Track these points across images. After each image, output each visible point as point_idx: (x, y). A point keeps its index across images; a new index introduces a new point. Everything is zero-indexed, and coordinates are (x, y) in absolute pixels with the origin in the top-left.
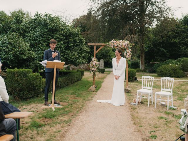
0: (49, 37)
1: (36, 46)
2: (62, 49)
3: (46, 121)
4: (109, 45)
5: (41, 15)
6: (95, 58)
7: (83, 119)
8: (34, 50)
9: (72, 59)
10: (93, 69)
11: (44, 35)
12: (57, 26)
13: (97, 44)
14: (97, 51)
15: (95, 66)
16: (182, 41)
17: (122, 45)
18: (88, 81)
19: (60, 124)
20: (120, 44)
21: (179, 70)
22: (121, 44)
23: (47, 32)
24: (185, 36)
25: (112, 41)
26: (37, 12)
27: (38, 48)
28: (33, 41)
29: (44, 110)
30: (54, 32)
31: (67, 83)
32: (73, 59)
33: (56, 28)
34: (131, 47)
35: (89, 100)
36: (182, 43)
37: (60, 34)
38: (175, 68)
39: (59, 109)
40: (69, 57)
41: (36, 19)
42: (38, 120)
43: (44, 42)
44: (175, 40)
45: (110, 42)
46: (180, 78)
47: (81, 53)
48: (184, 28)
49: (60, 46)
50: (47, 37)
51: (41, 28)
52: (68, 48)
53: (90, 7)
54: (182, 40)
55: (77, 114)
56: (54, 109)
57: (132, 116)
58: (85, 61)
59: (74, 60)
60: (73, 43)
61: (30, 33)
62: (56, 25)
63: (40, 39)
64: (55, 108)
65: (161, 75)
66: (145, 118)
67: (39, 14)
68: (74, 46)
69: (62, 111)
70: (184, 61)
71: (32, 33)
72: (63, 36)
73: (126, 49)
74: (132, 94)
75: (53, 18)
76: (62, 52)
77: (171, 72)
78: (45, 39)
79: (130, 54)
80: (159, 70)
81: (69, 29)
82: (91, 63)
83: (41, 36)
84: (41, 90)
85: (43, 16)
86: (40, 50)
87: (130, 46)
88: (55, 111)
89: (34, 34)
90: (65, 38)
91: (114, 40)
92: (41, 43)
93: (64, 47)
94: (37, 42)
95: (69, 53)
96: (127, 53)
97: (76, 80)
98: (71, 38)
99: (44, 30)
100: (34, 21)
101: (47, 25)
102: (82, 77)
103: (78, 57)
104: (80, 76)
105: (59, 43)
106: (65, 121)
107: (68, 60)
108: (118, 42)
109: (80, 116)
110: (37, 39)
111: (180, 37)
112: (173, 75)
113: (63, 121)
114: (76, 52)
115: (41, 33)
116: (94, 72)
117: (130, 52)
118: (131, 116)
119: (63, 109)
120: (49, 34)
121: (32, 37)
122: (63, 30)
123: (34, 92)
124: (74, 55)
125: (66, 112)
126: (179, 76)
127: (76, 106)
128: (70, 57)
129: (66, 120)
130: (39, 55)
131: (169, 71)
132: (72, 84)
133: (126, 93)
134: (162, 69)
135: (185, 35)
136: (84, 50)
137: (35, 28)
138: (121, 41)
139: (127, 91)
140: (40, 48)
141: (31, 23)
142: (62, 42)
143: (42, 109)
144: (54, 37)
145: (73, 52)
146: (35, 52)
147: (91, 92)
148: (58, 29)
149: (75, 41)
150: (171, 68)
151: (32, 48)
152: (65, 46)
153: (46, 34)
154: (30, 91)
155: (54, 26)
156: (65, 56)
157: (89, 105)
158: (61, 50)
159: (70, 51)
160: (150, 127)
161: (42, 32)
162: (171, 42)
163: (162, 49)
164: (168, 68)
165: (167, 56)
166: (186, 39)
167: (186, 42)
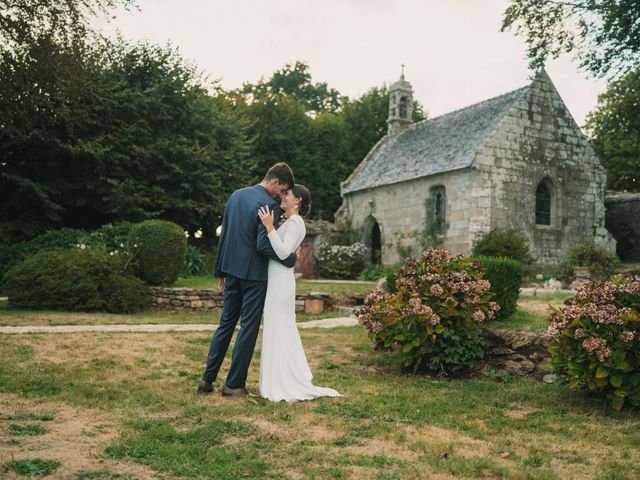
16: (120, 156)
21: (123, 275)
24: (132, 134)
36: (117, 162)
38: (106, 267)
44: (89, 143)
46: (127, 312)
48: (129, 99)
54: (117, 149)
65: (30, 304)
70: (144, 233)
77: (88, 283)
80: (18, 274)
111: (109, 136)
112: (98, 301)
126: (124, 304)
131: (76, 282)
134: (38, 272)
135: (134, 130)
150: (85, 266)
162: (69, 150)
163: (27, 182)
164: (69, 264)
165: (51, 217)
166: (134, 146)
167: (133, 158)
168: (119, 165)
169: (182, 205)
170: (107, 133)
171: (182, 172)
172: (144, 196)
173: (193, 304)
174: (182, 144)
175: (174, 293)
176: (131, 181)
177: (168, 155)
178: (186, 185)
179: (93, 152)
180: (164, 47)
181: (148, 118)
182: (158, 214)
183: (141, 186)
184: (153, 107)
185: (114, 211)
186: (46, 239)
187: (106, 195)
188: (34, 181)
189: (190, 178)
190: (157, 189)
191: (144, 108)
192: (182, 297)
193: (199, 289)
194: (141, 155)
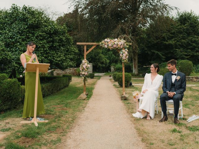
0: (29, 35)
1: (13, 45)
2: (46, 50)
3: (26, 141)
4: (102, 44)
5: (19, 8)
6: (86, 60)
7: (76, 137)
8: (10, 51)
9: (57, 62)
10: (83, 73)
11: (22, 32)
12: (39, 22)
13: (87, 43)
14: (88, 52)
15: (86, 70)
16: (179, 43)
17: (117, 45)
18: (76, 88)
19: (46, 146)
20: (114, 43)
22: (116, 43)
23: (27, 28)
24: (182, 37)
25: (106, 40)
26: (14, 5)
27: (15, 48)
28: (8, 39)
29: (23, 126)
30: (35, 29)
31: (52, 90)
32: (59, 61)
33: (37, 23)
34: (128, 46)
35: (80, 111)
37: (43, 32)
39: (43, 124)
40: (54, 59)
41: (12, 13)
42: (16, 141)
43: (23, 40)
44: (171, 41)
45: (103, 42)
47: (69, 54)
48: (181, 28)
49: (43, 45)
50: (26, 35)
51: (19, 23)
52: (52, 48)
53: (76, 3)
54: (178, 41)
55: (68, 130)
56: (37, 125)
57: (137, 129)
58: (73, 64)
59: (60, 63)
60: (58, 42)
61: (5, 29)
62: (37, 20)
63: (18, 38)
64: (39, 123)
66: (154, 133)
67: (17, 7)
68: (60, 46)
69: (47, 127)
71: (7, 30)
72: (47, 34)
73: (122, 49)
74: (130, 102)
75: (34, 11)
76: (46, 53)
78: (24, 37)
79: (127, 55)
81: (54, 26)
82: (81, 66)
83: (20, 33)
84: (20, 100)
85: (21, 9)
86: (18, 50)
87: (126, 46)
88: (38, 128)
89: (10, 31)
90: (48, 35)
91: (108, 39)
92: (19, 42)
93: (48, 48)
94: (14, 40)
95: (54, 54)
96: (124, 54)
97: (62, 87)
98: (56, 37)
99: (23, 26)
100: (10, 16)
101: (26, 20)
102: (69, 83)
103: (64, 58)
104: (66, 82)
105: (42, 43)
106: (52, 141)
107: (53, 63)
108: (113, 41)
109: (72, 133)
110: (14, 37)
111: (176, 38)
113: (50, 141)
114: (62, 53)
115: (19, 30)
116: (84, 77)
117: (126, 53)
118: (135, 129)
119: (49, 124)
120: (29, 32)
121: (8, 35)
122: (46, 26)
123: (10, 103)
124: (60, 57)
125: (53, 127)
127: (64, 119)
128: (56, 59)
129: (54, 139)
130: (17, 57)
132: (58, 91)
133: (124, 101)
136: (72, 51)
137: (12, 24)
138: (116, 39)
139: (124, 99)
140: (17, 48)
141: (6, 17)
142: (45, 41)
143: (21, 125)
144: (35, 35)
145: (59, 53)
146: (12, 52)
147: (82, 101)
148: (40, 25)
149: (61, 40)
151: (7, 48)
152: (49, 46)
153: (25, 31)
154: (5, 101)
155: (34, 22)
156: (50, 57)
157: (81, 117)
158: (44, 50)
159: (55, 51)
160: (164, 144)
161: (20, 28)
162: (166, 43)
163: (157, 52)
164: (164, 71)
165: (162, 60)
166: (182, 40)
167: (182, 43)
168: (179, 45)
169: (195, 54)
170: (175, 38)
171: (195, 45)
172: (185, 53)
173: (194, 80)
174: (195, 38)
175: (189, 77)
176: (182, 49)
177: (192, 41)
178: (197, 49)
179: (171, 43)
180: (190, 12)
181: (186, 32)
182: (189, 57)
183: (185, 50)
184: (187, 29)
185: (178, 57)
186: (161, 65)
187: (175, 53)
188: (158, 51)
189: (198, 47)
190: (189, 50)
191: (185, 30)
192: (191, 78)
193: (195, 77)
194: (184, 42)
